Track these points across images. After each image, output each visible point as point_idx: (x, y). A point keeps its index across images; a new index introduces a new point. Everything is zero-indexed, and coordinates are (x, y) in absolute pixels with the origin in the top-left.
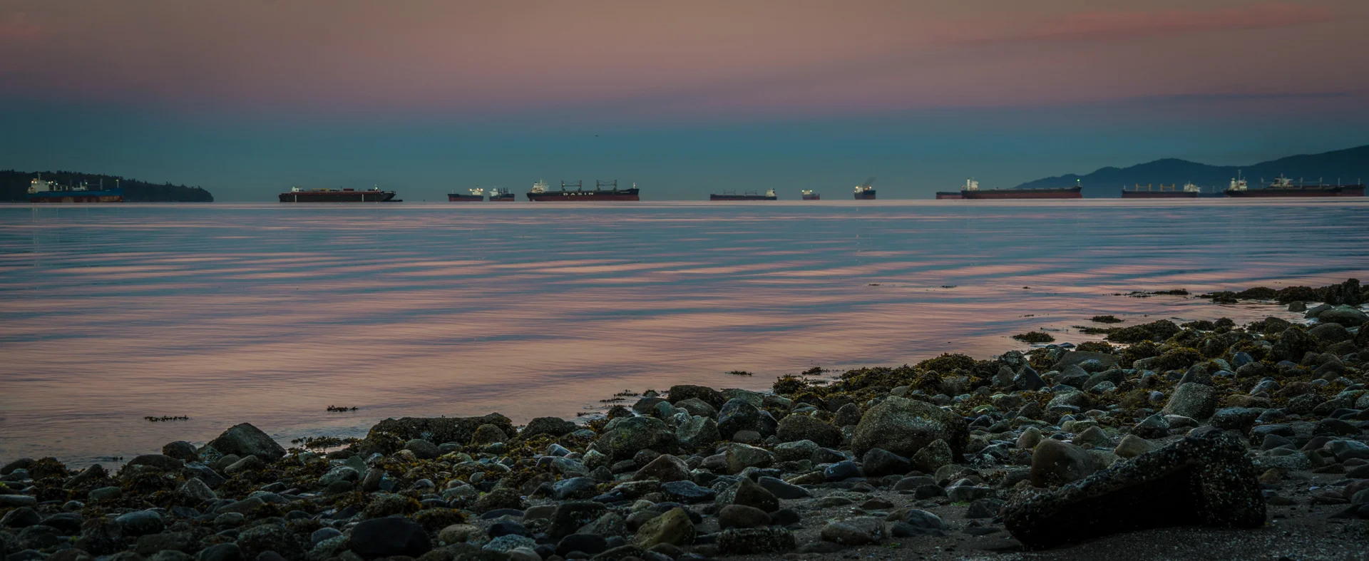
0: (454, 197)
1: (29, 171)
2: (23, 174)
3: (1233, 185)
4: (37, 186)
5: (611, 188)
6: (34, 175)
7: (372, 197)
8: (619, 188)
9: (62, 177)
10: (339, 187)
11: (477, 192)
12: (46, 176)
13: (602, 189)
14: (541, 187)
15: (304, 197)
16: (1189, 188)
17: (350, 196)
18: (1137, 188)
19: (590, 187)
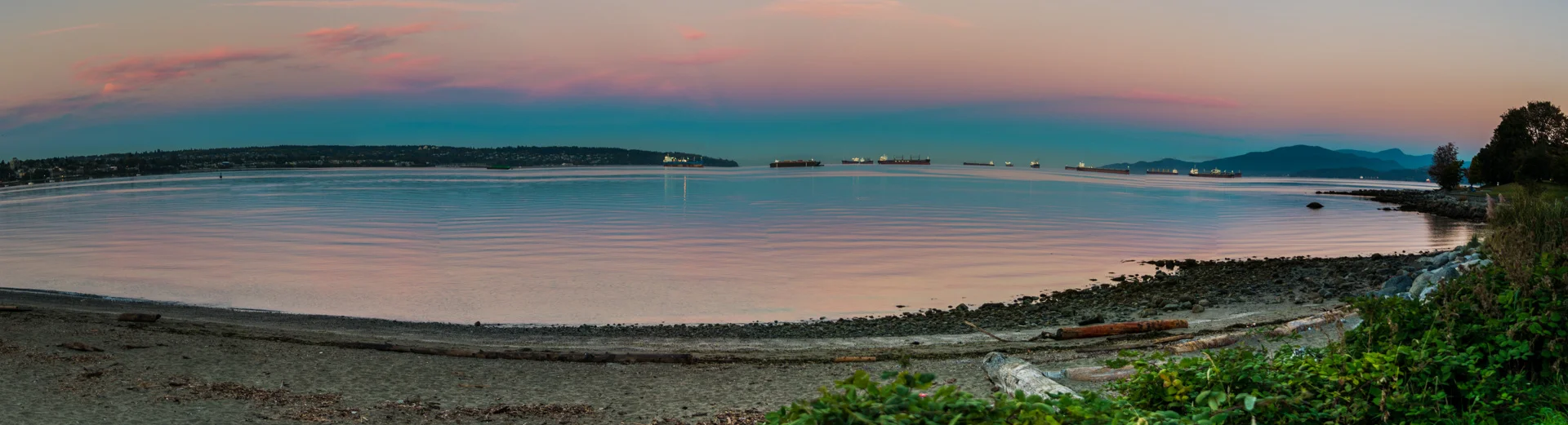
0: (845, 162)
1: (663, 152)
2: (660, 153)
3: (1192, 171)
4: (668, 159)
5: (917, 159)
6: (666, 154)
7: (811, 164)
8: (921, 159)
9: (678, 155)
10: (796, 160)
11: (856, 160)
12: (671, 155)
13: (913, 159)
14: (884, 158)
15: (781, 165)
16: (1175, 171)
17: (800, 164)
18: (1153, 170)
19: (907, 158)
